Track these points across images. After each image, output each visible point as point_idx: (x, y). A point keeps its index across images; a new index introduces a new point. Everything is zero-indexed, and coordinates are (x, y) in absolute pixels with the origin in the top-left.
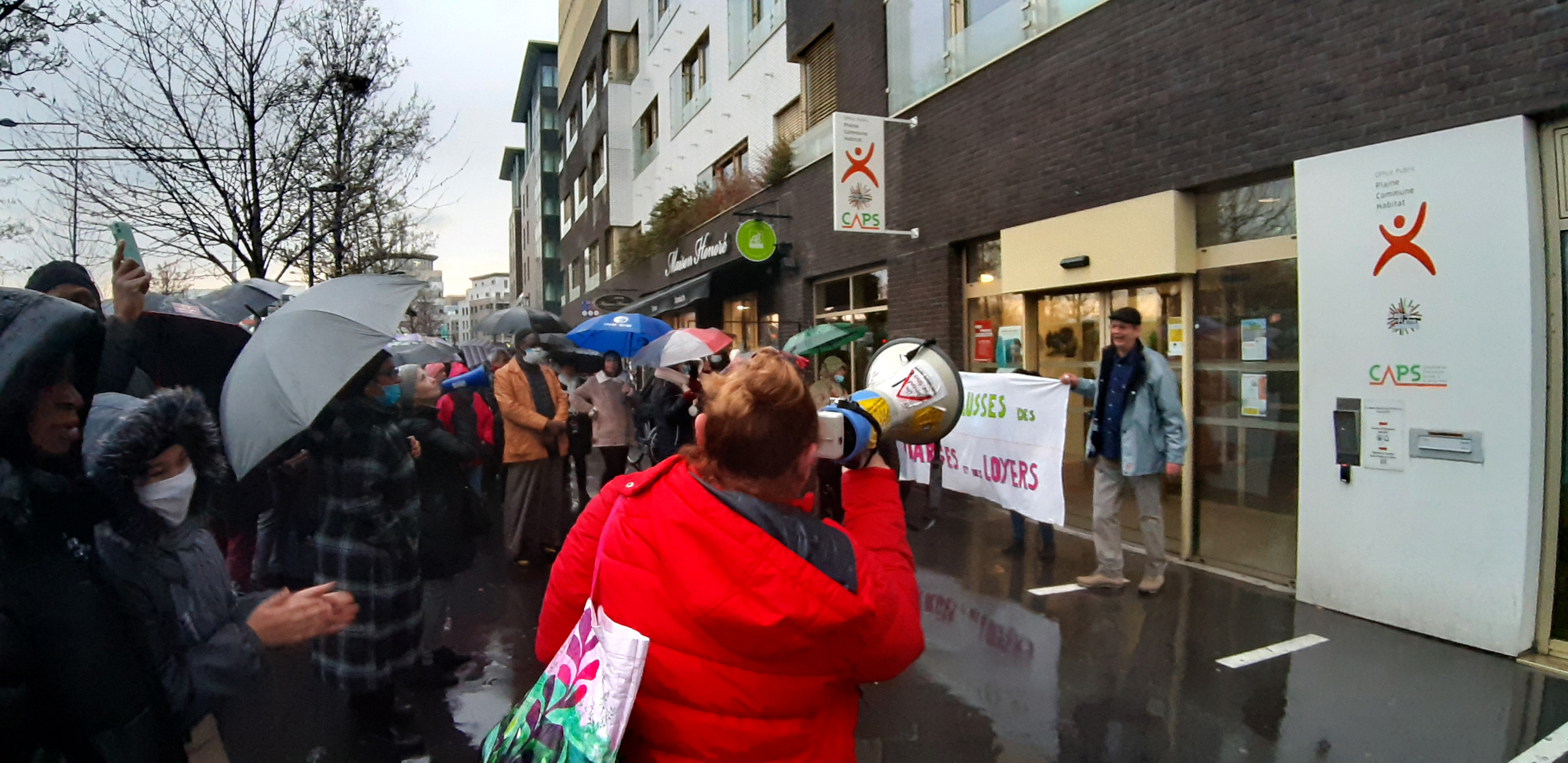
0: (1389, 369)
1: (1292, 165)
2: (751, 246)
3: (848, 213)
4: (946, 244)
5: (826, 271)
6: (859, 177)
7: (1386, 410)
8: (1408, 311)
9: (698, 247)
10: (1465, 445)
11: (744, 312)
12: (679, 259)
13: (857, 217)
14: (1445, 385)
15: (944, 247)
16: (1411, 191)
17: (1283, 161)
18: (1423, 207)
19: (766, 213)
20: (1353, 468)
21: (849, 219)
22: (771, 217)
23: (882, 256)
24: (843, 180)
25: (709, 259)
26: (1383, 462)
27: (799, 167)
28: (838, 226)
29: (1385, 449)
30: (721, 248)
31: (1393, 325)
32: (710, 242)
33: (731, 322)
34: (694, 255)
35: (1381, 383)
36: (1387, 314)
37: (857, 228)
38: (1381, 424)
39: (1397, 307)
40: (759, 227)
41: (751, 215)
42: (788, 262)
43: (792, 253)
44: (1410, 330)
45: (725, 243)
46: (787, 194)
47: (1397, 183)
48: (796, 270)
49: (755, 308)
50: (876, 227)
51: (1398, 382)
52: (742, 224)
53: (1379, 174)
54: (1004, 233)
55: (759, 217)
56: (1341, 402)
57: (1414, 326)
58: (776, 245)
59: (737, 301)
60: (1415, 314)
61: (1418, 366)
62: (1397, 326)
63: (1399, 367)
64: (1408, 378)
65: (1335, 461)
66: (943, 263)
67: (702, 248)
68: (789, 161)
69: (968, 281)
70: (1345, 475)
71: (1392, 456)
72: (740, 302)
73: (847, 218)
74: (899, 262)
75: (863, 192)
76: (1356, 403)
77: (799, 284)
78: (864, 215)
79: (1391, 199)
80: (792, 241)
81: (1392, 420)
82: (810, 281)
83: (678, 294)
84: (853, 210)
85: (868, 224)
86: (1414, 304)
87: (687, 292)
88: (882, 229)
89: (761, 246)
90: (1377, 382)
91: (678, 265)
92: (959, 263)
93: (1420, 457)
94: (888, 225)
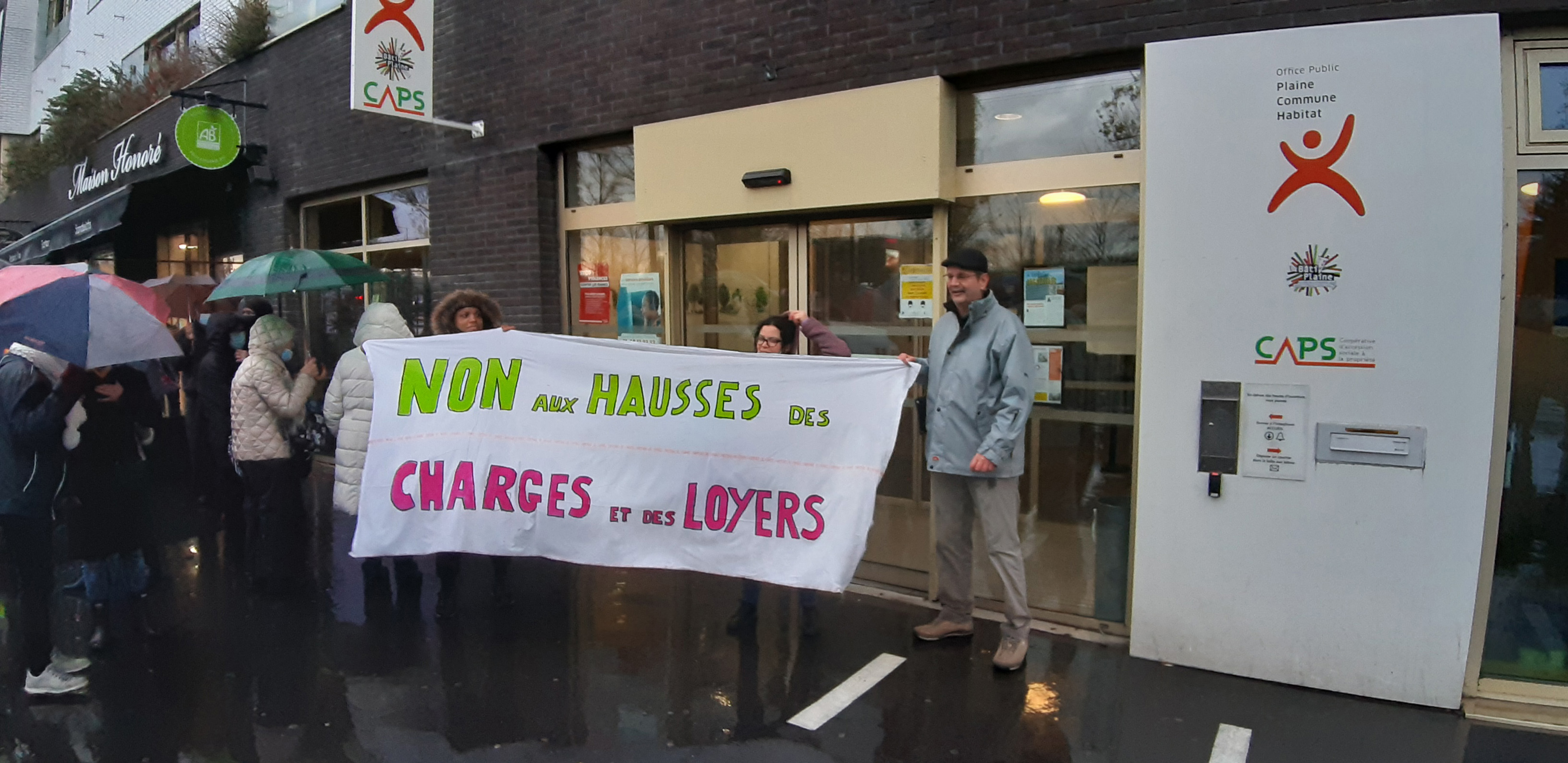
0: (1286, 343)
1: (1142, 50)
2: (200, 144)
3: (375, 84)
4: (534, 146)
5: (323, 187)
6: (392, 29)
7: (1280, 399)
8: (1320, 262)
9: (117, 156)
10: (1400, 446)
11: (188, 251)
12: (88, 174)
13: (388, 91)
14: (1372, 366)
15: (530, 151)
16: (1333, 98)
17: (1126, 43)
18: (1350, 121)
19: (224, 97)
20: (1225, 477)
21: (376, 93)
22: (235, 104)
23: (422, 163)
24: (368, 30)
25: (134, 172)
26: (1274, 468)
27: (279, 35)
28: (356, 102)
29: (1278, 451)
30: (152, 156)
31: (1296, 282)
32: (134, 149)
33: (169, 262)
34: (111, 168)
35: (1274, 362)
36: (1287, 265)
37: (387, 109)
38: (1272, 417)
39: (1304, 257)
40: (214, 118)
41: (201, 99)
42: (259, 172)
43: (266, 159)
44: (1321, 290)
45: (159, 147)
46: (260, 73)
47: (1310, 85)
48: (273, 185)
49: (207, 247)
50: (419, 111)
51: (1299, 360)
52: (185, 110)
53: (1280, 72)
54: (640, 132)
55: (214, 102)
56: (1208, 388)
57: (1326, 284)
58: (242, 148)
59: (177, 233)
60: (1329, 268)
61: (1332, 340)
62: (1302, 283)
63: (1302, 340)
64: (1317, 355)
65: (1196, 467)
66: (529, 175)
67: (122, 156)
68: (264, 25)
69: (567, 206)
70: (1215, 487)
71: (1288, 461)
72: (182, 238)
73: (371, 90)
74: (449, 173)
75: (399, 53)
76: (1235, 388)
77: (278, 206)
78: (400, 90)
79: (1300, 108)
80: (267, 143)
81: (1290, 412)
82: (294, 203)
83: (81, 221)
84: (383, 81)
85: (405, 105)
86: (1330, 254)
87: (92, 216)
88: (428, 116)
89: (217, 146)
90: (1266, 360)
91: (85, 184)
92: (554, 177)
93: (1331, 462)
94: (438, 111)
